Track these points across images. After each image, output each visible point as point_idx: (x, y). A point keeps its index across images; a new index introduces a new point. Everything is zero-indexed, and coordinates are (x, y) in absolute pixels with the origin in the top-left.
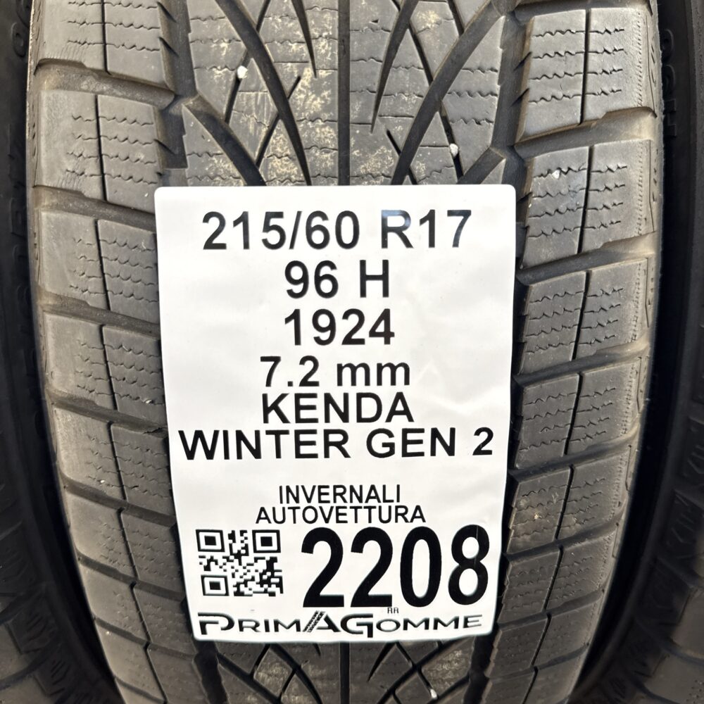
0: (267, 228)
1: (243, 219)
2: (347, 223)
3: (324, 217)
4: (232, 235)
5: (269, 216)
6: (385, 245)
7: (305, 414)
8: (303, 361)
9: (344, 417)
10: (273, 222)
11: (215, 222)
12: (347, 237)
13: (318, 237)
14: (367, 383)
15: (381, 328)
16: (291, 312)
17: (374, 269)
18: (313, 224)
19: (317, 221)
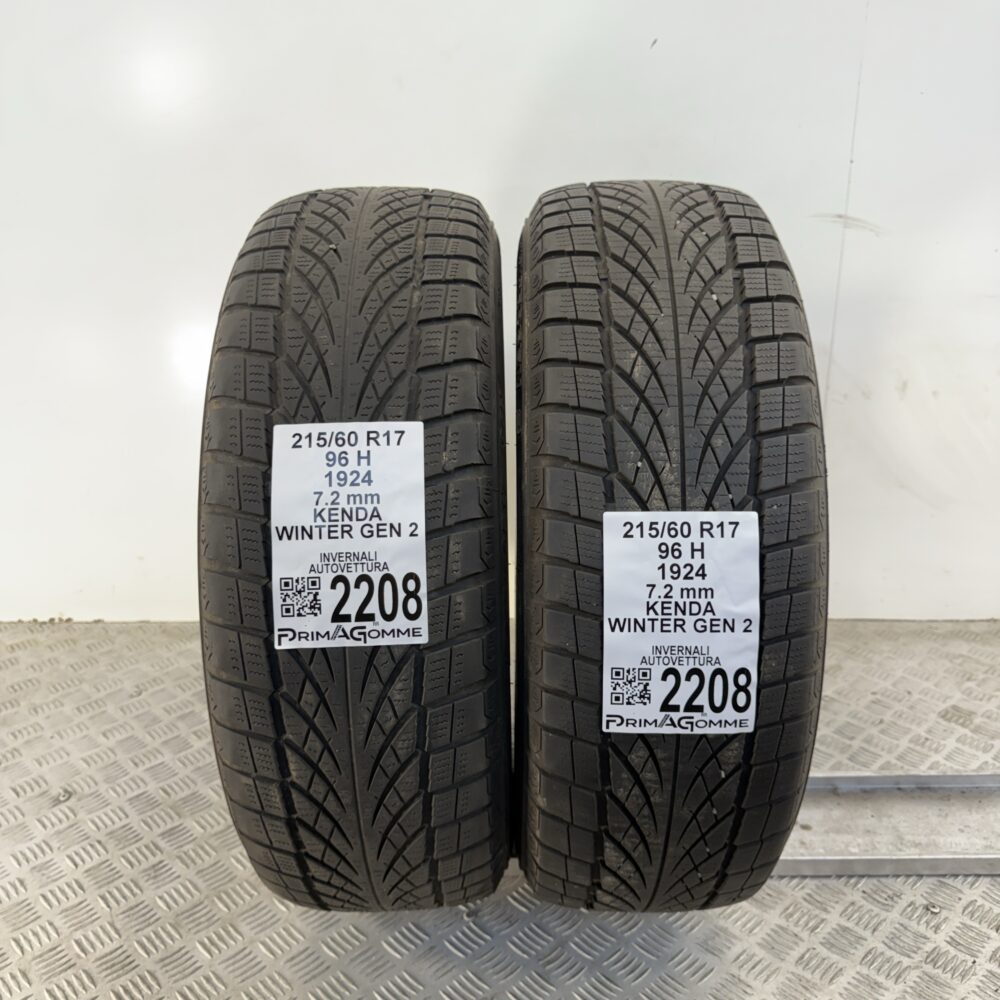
0: (651, 529)
1: (641, 525)
2: (685, 527)
3: (675, 524)
4: (636, 532)
5: (652, 524)
6: (702, 536)
7: (666, 611)
8: (665, 587)
9: (684, 613)
10: (654, 526)
11: (628, 527)
12: (686, 532)
13: (673, 533)
14: (694, 597)
15: (701, 572)
16: (660, 565)
17: (697, 546)
18: (671, 528)
19: (672, 526)
